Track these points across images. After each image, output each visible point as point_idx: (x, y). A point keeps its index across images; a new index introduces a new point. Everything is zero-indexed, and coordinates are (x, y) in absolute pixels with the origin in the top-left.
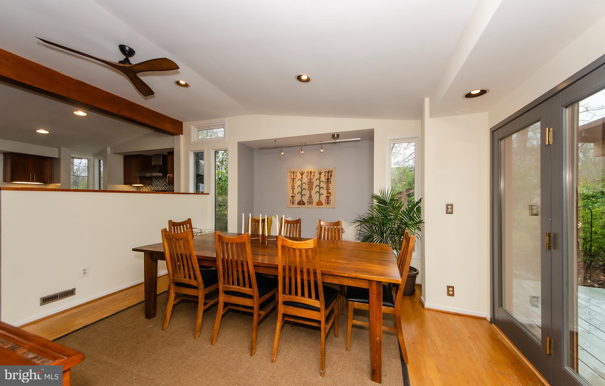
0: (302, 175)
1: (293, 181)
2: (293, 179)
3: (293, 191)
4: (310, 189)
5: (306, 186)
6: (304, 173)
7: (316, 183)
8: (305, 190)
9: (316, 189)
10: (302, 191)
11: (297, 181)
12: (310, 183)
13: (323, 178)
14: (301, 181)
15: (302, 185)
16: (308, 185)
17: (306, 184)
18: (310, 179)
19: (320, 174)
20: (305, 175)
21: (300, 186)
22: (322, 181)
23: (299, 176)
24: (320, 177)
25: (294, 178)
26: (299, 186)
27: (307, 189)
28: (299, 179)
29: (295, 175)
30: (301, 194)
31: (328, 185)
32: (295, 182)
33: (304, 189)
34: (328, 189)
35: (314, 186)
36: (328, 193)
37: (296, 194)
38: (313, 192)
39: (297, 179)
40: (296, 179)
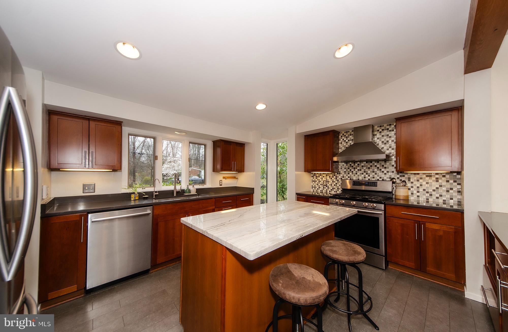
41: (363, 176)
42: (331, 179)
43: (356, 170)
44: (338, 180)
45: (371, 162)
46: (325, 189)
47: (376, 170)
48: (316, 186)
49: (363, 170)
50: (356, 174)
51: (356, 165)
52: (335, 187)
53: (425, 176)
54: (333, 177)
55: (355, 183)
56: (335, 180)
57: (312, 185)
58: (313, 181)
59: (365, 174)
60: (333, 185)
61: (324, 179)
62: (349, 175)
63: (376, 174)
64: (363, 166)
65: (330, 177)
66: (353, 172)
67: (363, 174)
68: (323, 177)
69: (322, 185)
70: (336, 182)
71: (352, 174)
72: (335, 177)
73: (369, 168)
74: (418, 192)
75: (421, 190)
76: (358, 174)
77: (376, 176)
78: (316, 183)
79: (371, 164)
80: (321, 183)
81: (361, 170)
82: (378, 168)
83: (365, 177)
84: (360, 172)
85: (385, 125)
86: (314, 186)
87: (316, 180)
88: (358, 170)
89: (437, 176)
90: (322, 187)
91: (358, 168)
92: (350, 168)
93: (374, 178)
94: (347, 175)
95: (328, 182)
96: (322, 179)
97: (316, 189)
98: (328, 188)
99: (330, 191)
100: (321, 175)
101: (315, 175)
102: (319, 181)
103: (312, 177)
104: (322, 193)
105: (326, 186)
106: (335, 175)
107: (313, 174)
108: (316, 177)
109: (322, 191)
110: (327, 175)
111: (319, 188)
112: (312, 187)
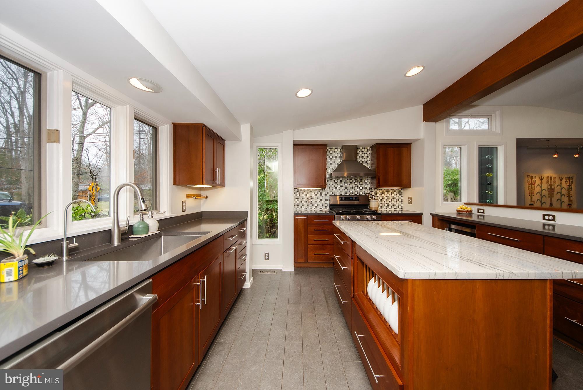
0: (541, 180)
1: (531, 187)
2: (531, 184)
3: (531, 198)
4: (551, 196)
5: (545, 193)
6: (544, 178)
7: (557, 190)
8: (546, 197)
9: (557, 197)
10: (542, 198)
11: (536, 187)
12: (551, 190)
14: (541, 187)
15: (542, 191)
16: (549, 192)
17: (546, 190)
18: (551, 185)
19: (561, 180)
20: (545, 180)
21: (540, 193)
22: (564, 188)
23: (538, 182)
24: (561, 184)
25: (533, 183)
26: (538, 192)
27: (547, 196)
28: (538, 185)
29: (534, 179)
30: (541, 202)
31: (569, 193)
32: (533, 188)
33: (544, 196)
34: (569, 197)
35: (555, 193)
36: (570, 201)
37: (536, 202)
38: (554, 200)
39: (536, 185)
40: (534, 184)
41: (344, 191)
42: (316, 195)
43: (339, 186)
44: (323, 197)
45: (351, 179)
46: (310, 207)
47: (354, 186)
48: (300, 204)
49: (344, 186)
50: (339, 190)
51: (339, 181)
52: (319, 204)
53: (385, 191)
54: (318, 193)
55: (341, 199)
56: (319, 197)
57: (295, 203)
58: (296, 198)
59: (346, 190)
60: (318, 202)
61: (308, 196)
62: (333, 191)
63: (354, 190)
64: (344, 183)
65: (314, 193)
66: (336, 188)
67: (344, 190)
68: (308, 193)
69: (306, 202)
70: (321, 198)
71: (336, 190)
72: (319, 193)
73: (349, 185)
74: (381, 203)
75: (383, 202)
76: (341, 190)
77: (354, 191)
78: (300, 200)
79: (351, 181)
80: (305, 200)
81: (343, 186)
82: (356, 184)
83: (346, 193)
84: (343, 188)
85: (361, 148)
87: (299, 197)
88: (341, 186)
89: (391, 191)
90: (306, 205)
91: (341, 185)
92: (334, 184)
93: (353, 193)
94: (331, 191)
95: (313, 198)
96: (306, 195)
97: (300, 207)
98: (313, 205)
99: (314, 208)
100: (304, 191)
101: (298, 192)
102: (303, 198)
103: (295, 193)
104: (306, 211)
105: (311, 203)
106: (319, 191)
107: (296, 190)
108: (300, 193)
109: (306, 209)
110: (311, 191)
111: (303, 205)
112: (295, 205)
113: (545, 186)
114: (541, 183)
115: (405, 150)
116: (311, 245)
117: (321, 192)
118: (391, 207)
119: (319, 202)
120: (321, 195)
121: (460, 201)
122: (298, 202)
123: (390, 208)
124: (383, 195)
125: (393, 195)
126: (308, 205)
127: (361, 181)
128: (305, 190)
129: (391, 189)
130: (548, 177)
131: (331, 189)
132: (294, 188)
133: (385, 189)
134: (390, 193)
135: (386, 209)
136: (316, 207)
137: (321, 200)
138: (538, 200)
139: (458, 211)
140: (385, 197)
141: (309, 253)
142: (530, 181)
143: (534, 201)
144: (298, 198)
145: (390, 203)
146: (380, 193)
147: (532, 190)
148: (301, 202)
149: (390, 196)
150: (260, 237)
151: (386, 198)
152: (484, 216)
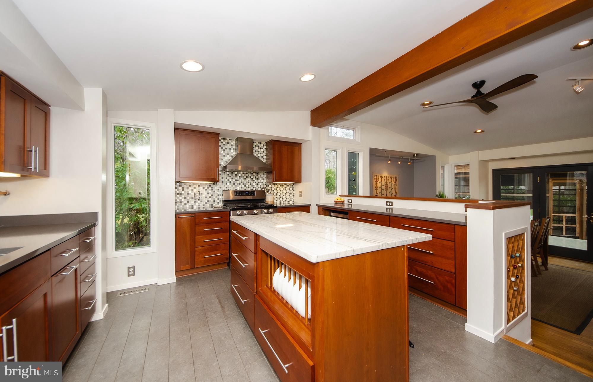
0: (382, 178)
1: (377, 183)
2: (377, 181)
3: (377, 190)
4: (386, 189)
5: (383, 187)
7: (389, 185)
9: (389, 190)
10: (382, 191)
12: (386, 186)
13: (393, 182)
14: (381, 183)
16: (385, 186)
18: (386, 182)
19: (391, 179)
20: (383, 178)
21: (381, 187)
22: (392, 184)
23: (380, 179)
24: (391, 181)
28: (380, 182)
29: (378, 178)
31: (395, 187)
33: (383, 189)
34: (395, 190)
35: (388, 187)
36: (396, 193)
37: (379, 194)
38: (388, 192)
39: (379, 182)
41: (240, 186)
42: (206, 190)
43: (234, 180)
44: (214, 191)
45: (247, 174)
46: (197, 204)
47: (250, 181)
48: (183, 200)
49: (240, 181)
50: (234, 184)
51: (234, 175)
52: (210, 199)
53: (279, 186)
54: (208, 188)
55: (237, 194)
56: (210, 191)
57: (176, 200)
58: (178, 194)
59: (242, 184)
60: (208, 197)
61: (195, 190)
62: (227, 186)
63: (250, 184)
64: (240, 177)
65: (204, 188)
66: (230, 182)
67: (240, 184)
68: (195, 188)
69: (192, 198)
70: (213, 193)
71: (230, 184)
72: (210, 188)
73: (245, 179)
74: (276, 197)
75: (278, 196)
76: (236, 184)
77: (250, 186)
78: (183, 196)
79: (247, 175)
80: (190, 196)
81: (238, 180)
82: (252, 179)
83: (242, 188)
84: (238, 182)
85: (257, 142)
86: (178, 201)
87: (183, 192)
88: (236, 180)
89: (285, 186)
90: (192, 202)
91: (236, 179)
92: (229, 178)
93: (249, 188)
94: (224, 186)
95: (202, 194)
96: (192, 190)
97: (183, 204)
98: (201, 202)
99: (204, 205)
100: (190, 186)
101: (180, 186)
102: (188, 194)
103: (176, 188)
104: (192, 208)
105: (199, 200)
106: (210, 186)
107: (178, 184)
108: (183, 188)
109: (192, 206)
110: (199, 186)
111: (188, 202)
112: (176, 203)
113: (383, 183)
114: (382, 181)
115: (296, 149)
116: (200, 248)
117: (211, 186)
118: (285, 200)
119: (210, 197)
120: (212, 190)
121: (336, 194)
122: (181, 198)
123: (284, 202)
124: (278, 189)
125: (287, 189)
126: (195, 202)
127: (257, 176)
128: (190, 184)
129: (285, 184)
130: (385, 177)
131: (224, 183)
132: (176, 182)
133: (279, 184)
134: (284, 187)
135: (281, 202)
136: (206, 203)
137: (212, 195)
138: (380, 192)
139: (335, 202)
140: (279, 191)
141: (196, 258)
142: (376, 179)
143: (378, 193)
144: (181, 194)
145: (284, 197)
146: (275, 188)
147: (376, 186)
148: (185, 198)
149: (284, 191)
150: (117, 248)
151: (281, 192)
152: (351, 205)
